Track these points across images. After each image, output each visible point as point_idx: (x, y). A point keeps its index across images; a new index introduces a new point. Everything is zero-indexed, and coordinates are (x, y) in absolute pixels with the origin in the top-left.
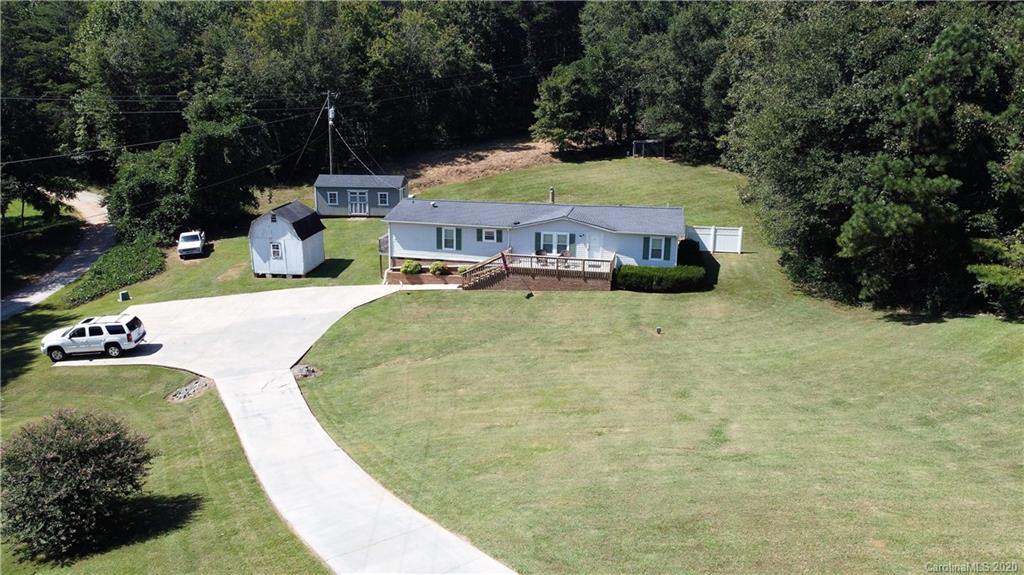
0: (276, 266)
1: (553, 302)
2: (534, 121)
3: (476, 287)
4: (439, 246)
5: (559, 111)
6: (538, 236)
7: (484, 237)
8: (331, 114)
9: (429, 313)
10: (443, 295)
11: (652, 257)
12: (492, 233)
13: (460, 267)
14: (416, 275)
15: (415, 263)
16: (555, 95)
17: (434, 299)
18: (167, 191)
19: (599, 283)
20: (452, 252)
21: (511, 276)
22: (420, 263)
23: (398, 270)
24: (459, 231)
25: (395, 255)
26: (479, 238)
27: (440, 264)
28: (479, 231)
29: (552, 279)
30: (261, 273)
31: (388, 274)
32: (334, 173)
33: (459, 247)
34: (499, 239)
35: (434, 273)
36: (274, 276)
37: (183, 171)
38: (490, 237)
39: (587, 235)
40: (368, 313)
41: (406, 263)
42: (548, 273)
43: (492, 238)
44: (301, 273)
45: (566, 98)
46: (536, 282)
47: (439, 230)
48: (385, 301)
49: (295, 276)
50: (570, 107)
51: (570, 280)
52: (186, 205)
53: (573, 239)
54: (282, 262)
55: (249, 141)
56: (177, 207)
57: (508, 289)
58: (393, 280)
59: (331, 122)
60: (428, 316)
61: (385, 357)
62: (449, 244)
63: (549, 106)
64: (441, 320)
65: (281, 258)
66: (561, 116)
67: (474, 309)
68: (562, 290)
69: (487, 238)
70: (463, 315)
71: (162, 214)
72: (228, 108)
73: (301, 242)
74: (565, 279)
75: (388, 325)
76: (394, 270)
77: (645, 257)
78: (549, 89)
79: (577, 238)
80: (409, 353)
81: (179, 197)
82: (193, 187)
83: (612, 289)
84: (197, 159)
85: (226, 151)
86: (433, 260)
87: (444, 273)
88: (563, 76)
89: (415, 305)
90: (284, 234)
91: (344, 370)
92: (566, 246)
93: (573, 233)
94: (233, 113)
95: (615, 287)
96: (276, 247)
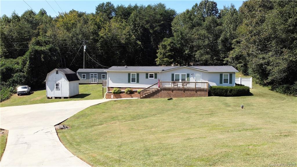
0: (57, 94)
1: (183, 101)
2: (157, 57)
3: (146, 97)
4: (129, 82)
5: (166, 53)
6: (173, 75)
7: (149, 77)
8: (85, 47)
9: (126, 107)
10: (132, 100)
11: (224, 83)
12: (153, 75)
13: (138, 90)
14: (119, 94)
15: (118, 89)
16: (165, 47)
17: (128, 102)
18: (17, 71)
19: (203, 93)
20: (135, 84)
21: (162, 91)
22: (121, 89)
23: (111, 93)
24: (138, 75)
25: (109, 86)
26: (147, 77)
27: (130, 89)
28: (147, 74)
29: (181, 92)
30: (50, 97)
31: (106, 94)
32: (85, 68)
33: (138, 82)
34: (156, 77)
35: (127, 93)
36: (56, 98)
37: (24, 63)
38: (151, 76)
39: (195, 74)
40: (97, 107)
41: (114, 89)
42: (179, 89)
43: (153, 77)
44: (68, 96)
45: (168, 48)
46: (173, 94)
47: (129, 75)
48: (105, 104)
49: (65, 98)
50: (170, 50)
51: (190, 92)
52: (24, 77)
53: (188, 76)
54: (60, 92)
55: (52, 54)
56: (20, 77)
57: (161, 97)
58: (108, 97)
59: (84, 50)
60: (126, 108)
61: (105, 121)
62: (133, 80)
63: (163, 51)
64: (132, 109)
65: (59, 90)
66: (167, 54)
67: (147, 105)
68: (186, 97)
69: (150, 77)
70: (142, 107)
71: (14, 80)
72: (45, 42)
73: (68, 82)
74: (187, 92)
75: (106, 111)
76: (109, 93)
77: (221, 83)
78: (162, 45)
79: (190, 75)
80: (119, 120)
81: (22, 74)
82: (27, 69)
83: (209, 96)
84: (30, 58)
85: (42, 56)
86: (126, 88)
87: (131, 93)
88: (167, 41)
89: (119, 104)
90: (61, 78)
91: (84, 127)
92: (185, 79)
93: (188, 73)
94: (47, 44)
95: (210, 95)
96: (57, 85)
